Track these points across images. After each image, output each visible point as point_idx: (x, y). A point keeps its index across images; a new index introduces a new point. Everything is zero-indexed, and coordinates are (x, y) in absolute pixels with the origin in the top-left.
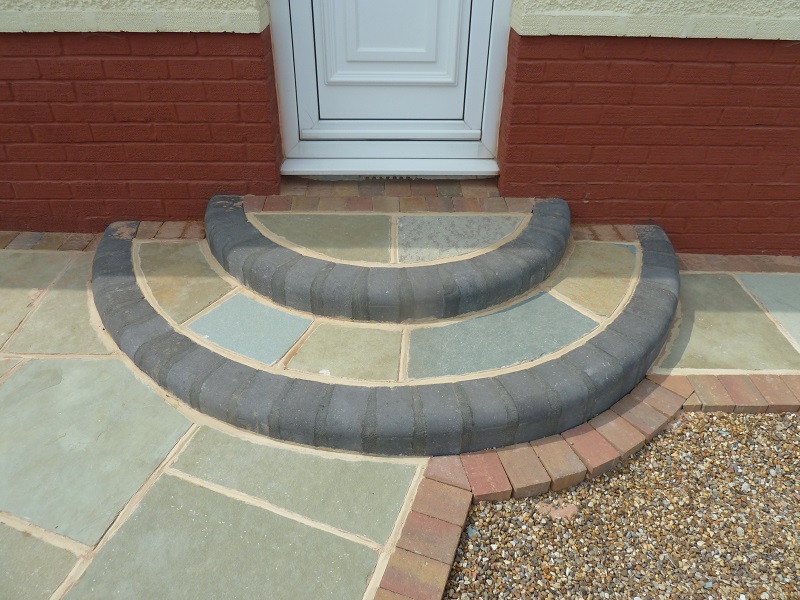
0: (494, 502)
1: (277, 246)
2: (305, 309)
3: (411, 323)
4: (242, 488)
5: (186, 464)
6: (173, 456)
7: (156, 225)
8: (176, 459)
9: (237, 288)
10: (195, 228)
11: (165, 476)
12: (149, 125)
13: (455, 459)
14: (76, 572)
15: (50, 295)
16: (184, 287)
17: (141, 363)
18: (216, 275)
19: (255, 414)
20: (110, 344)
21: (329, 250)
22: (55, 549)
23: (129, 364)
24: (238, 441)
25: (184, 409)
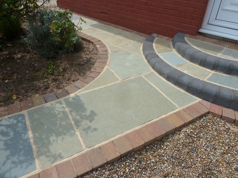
0: (215, 116)
1: (188, 44)
2: (188, 59)
3: (215, 71)
4: (155, 85)
5: (146, 76)
6: (144, 74)
7: (163, 36)
8: (145, 75)
9: (174, 51)
10: (171, 39)
11: (141, 76)
12: (171, 11)
13: (209, 103)
14: (118, 82)
15: (135, 42)
16: (162, 48)
17: (146, 57)
18: (171, 48)
19: (165, 72)
20: (142, 53)
21: (201, 49)
22: (116, 77)
23: (144, 57)
24: (159, 77)
25: (151, 68)
